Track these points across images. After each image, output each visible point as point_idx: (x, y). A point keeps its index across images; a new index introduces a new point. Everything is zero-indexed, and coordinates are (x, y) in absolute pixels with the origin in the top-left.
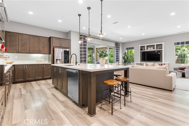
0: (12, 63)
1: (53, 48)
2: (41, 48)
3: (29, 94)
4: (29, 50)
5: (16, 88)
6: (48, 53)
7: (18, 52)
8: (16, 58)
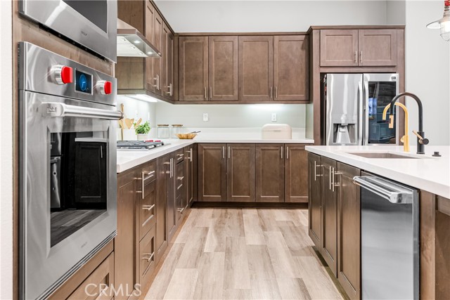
0: (192, 139)
1: (323, 75)
2: (277, 81)
3: (221, 256)
4: (239, 89)
5: (196, 226)
6: (302, 96)
7: (210, 101)
8: (206, 119)
